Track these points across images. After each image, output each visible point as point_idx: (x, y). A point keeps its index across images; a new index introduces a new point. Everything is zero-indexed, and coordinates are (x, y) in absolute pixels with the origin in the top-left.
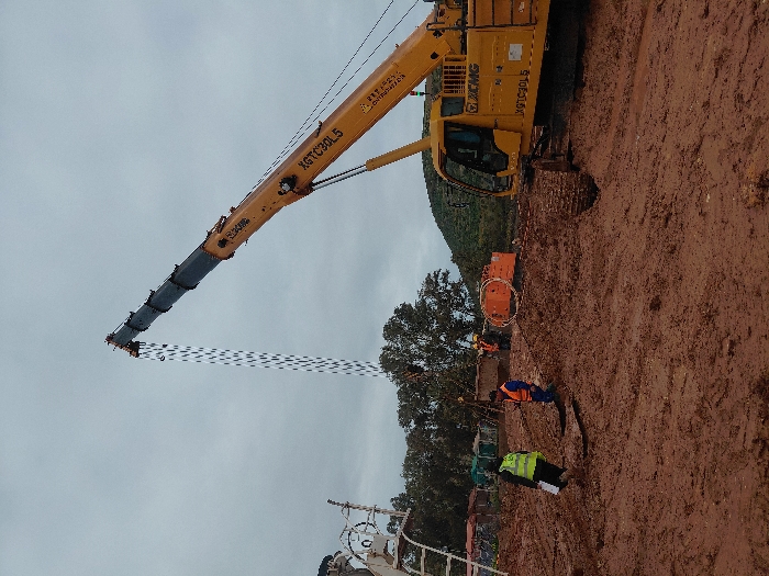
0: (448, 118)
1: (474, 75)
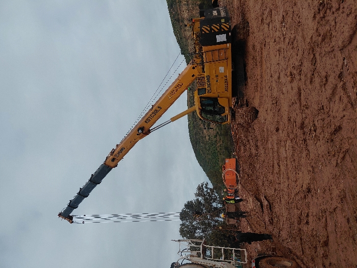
0: (201, 96)
1: (208, 79)
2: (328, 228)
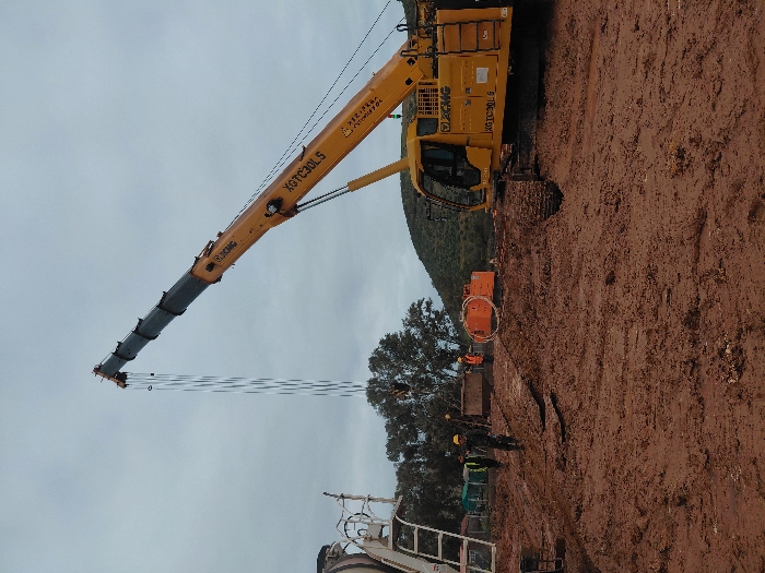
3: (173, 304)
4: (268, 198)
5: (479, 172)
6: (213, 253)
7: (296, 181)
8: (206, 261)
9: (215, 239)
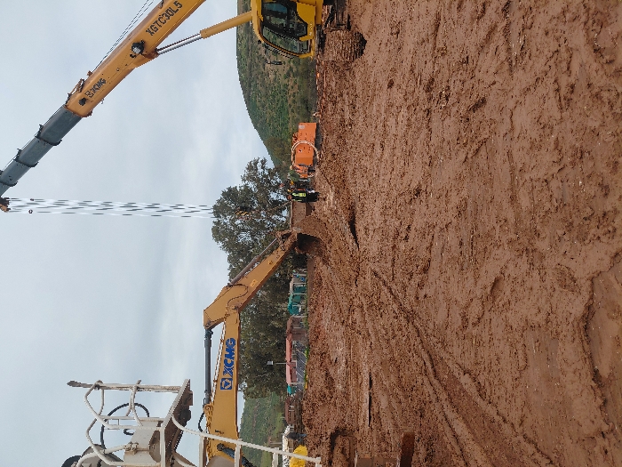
2: (432, 250)
3: (50, 135)
4: (132, 41)
5: (306, 25)
6: (85, 88)
7: (158, 27)
8: (79, 96)
9: (86, 77)
